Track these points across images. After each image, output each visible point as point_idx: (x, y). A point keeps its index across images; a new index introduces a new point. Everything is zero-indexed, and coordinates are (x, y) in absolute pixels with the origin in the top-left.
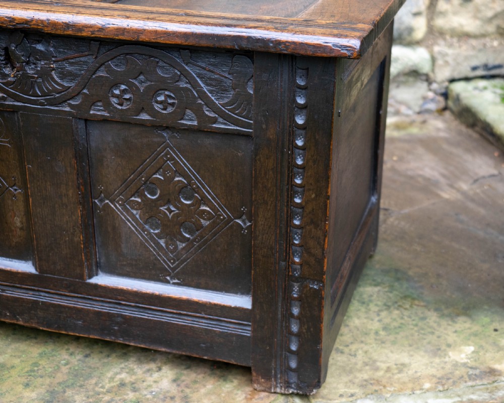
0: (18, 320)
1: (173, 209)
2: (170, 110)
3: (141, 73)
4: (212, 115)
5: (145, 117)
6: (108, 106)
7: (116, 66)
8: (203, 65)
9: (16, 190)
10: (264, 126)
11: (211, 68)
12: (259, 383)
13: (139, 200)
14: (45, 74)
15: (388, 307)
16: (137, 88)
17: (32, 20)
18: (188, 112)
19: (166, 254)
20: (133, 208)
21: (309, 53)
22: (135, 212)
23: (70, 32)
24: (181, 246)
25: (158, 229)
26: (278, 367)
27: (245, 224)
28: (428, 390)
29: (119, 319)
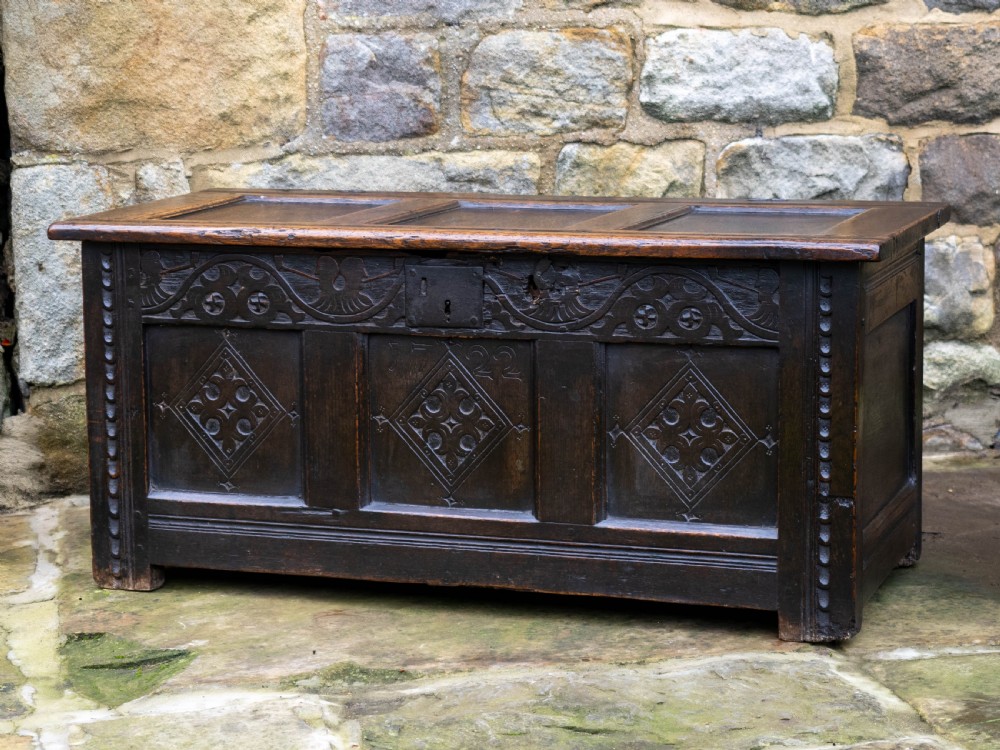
0: (509, 583)
1: (693, 434)
2: (695, 327)
3: (668, 292)
4: (739, 328)
5: (668, 336)
6: (632, 327)
7: (642, 287)
8: (730, 280)
9: (521, 428)
10: (790, 336)
11: (738, 283)
12: (786, 630)
13: (657, 428)
14: (569, 300)
15: (934, 598)
16: (663, 306)
17: (567, 245)
18: (714, 328)
19: (683, 487)
20: (650, 438)
21: (834, 258)
22: (651, 442)
23: (605, 253)
24: (701, 476)
25: (675, 459)
26: (807, 608)
27: (770, 444)
28: (977, 644)
29: (629, 569)
